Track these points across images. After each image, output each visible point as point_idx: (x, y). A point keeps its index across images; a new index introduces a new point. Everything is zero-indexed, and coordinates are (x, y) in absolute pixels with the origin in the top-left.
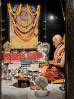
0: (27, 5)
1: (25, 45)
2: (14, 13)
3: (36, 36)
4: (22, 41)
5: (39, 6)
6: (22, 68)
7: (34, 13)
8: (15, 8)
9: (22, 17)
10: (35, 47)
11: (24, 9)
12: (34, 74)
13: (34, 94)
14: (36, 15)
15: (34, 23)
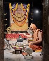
0: (21, 4)
1: (20, 29)
2: (13, 9)
3: (27, 23)
4: (18, 26)
5: (29, 5)
6: (18, 43)
7: (26, 9)
8: (14, 6)
9: (18, 12)
10: (26, 30)
11: (19, 6)
12: (25, 46)
13: (24, 58)
14: (27, 10)
15: (25, 15)
